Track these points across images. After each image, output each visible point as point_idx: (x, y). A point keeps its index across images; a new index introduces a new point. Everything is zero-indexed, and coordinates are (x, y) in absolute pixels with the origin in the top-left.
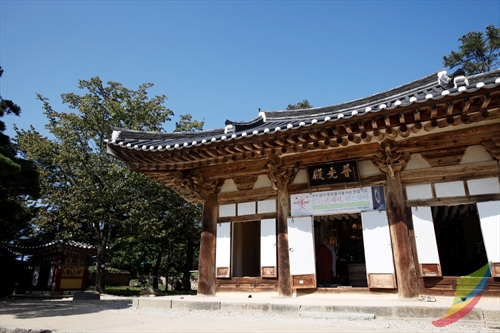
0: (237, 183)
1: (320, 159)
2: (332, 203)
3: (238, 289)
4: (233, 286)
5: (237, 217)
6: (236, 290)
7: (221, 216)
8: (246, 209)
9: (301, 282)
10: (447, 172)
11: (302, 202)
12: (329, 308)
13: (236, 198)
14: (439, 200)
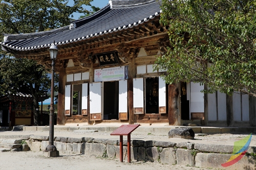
0: (74, 61)
1: (100, 51)
2: (110, 75)
3: (74, 122)
4: (72, 120)
5: (74, 82)
6: (73, 122)
7: (68, 81)
8: (77, 77)
9: (95, 117)
10: (151, 59)
11: (99, 74)
12: (87, 128)
13: (74, 71)
14: (148, 74)
